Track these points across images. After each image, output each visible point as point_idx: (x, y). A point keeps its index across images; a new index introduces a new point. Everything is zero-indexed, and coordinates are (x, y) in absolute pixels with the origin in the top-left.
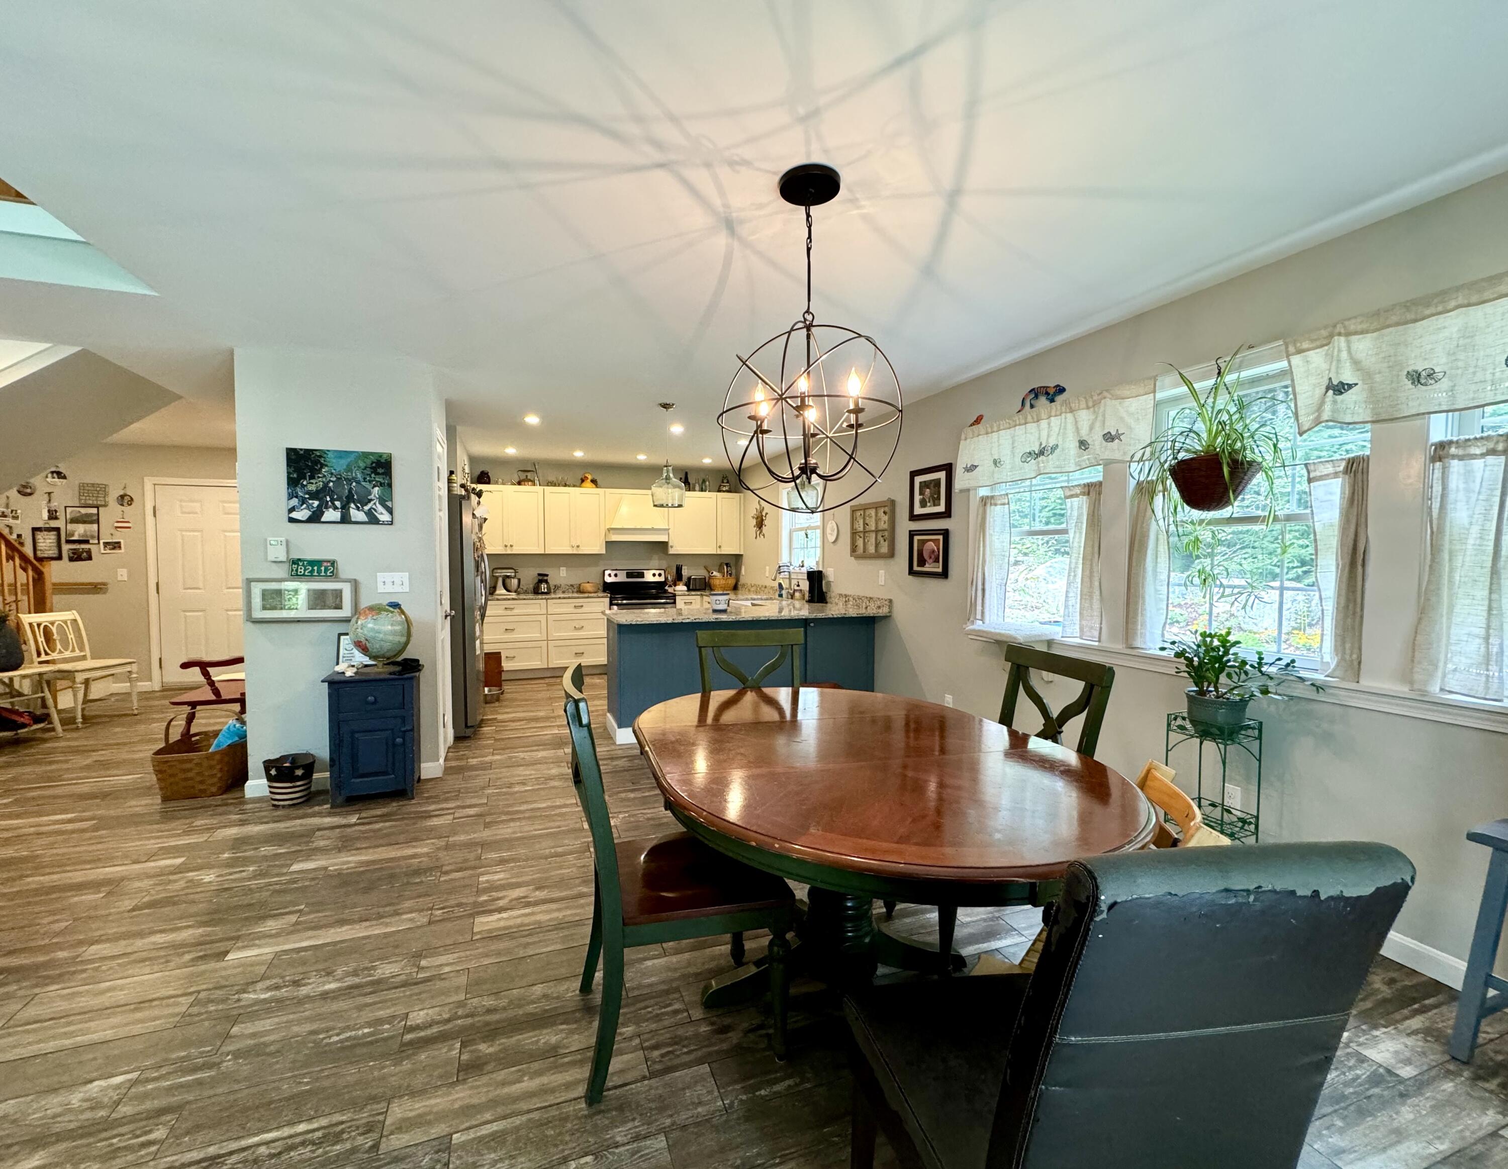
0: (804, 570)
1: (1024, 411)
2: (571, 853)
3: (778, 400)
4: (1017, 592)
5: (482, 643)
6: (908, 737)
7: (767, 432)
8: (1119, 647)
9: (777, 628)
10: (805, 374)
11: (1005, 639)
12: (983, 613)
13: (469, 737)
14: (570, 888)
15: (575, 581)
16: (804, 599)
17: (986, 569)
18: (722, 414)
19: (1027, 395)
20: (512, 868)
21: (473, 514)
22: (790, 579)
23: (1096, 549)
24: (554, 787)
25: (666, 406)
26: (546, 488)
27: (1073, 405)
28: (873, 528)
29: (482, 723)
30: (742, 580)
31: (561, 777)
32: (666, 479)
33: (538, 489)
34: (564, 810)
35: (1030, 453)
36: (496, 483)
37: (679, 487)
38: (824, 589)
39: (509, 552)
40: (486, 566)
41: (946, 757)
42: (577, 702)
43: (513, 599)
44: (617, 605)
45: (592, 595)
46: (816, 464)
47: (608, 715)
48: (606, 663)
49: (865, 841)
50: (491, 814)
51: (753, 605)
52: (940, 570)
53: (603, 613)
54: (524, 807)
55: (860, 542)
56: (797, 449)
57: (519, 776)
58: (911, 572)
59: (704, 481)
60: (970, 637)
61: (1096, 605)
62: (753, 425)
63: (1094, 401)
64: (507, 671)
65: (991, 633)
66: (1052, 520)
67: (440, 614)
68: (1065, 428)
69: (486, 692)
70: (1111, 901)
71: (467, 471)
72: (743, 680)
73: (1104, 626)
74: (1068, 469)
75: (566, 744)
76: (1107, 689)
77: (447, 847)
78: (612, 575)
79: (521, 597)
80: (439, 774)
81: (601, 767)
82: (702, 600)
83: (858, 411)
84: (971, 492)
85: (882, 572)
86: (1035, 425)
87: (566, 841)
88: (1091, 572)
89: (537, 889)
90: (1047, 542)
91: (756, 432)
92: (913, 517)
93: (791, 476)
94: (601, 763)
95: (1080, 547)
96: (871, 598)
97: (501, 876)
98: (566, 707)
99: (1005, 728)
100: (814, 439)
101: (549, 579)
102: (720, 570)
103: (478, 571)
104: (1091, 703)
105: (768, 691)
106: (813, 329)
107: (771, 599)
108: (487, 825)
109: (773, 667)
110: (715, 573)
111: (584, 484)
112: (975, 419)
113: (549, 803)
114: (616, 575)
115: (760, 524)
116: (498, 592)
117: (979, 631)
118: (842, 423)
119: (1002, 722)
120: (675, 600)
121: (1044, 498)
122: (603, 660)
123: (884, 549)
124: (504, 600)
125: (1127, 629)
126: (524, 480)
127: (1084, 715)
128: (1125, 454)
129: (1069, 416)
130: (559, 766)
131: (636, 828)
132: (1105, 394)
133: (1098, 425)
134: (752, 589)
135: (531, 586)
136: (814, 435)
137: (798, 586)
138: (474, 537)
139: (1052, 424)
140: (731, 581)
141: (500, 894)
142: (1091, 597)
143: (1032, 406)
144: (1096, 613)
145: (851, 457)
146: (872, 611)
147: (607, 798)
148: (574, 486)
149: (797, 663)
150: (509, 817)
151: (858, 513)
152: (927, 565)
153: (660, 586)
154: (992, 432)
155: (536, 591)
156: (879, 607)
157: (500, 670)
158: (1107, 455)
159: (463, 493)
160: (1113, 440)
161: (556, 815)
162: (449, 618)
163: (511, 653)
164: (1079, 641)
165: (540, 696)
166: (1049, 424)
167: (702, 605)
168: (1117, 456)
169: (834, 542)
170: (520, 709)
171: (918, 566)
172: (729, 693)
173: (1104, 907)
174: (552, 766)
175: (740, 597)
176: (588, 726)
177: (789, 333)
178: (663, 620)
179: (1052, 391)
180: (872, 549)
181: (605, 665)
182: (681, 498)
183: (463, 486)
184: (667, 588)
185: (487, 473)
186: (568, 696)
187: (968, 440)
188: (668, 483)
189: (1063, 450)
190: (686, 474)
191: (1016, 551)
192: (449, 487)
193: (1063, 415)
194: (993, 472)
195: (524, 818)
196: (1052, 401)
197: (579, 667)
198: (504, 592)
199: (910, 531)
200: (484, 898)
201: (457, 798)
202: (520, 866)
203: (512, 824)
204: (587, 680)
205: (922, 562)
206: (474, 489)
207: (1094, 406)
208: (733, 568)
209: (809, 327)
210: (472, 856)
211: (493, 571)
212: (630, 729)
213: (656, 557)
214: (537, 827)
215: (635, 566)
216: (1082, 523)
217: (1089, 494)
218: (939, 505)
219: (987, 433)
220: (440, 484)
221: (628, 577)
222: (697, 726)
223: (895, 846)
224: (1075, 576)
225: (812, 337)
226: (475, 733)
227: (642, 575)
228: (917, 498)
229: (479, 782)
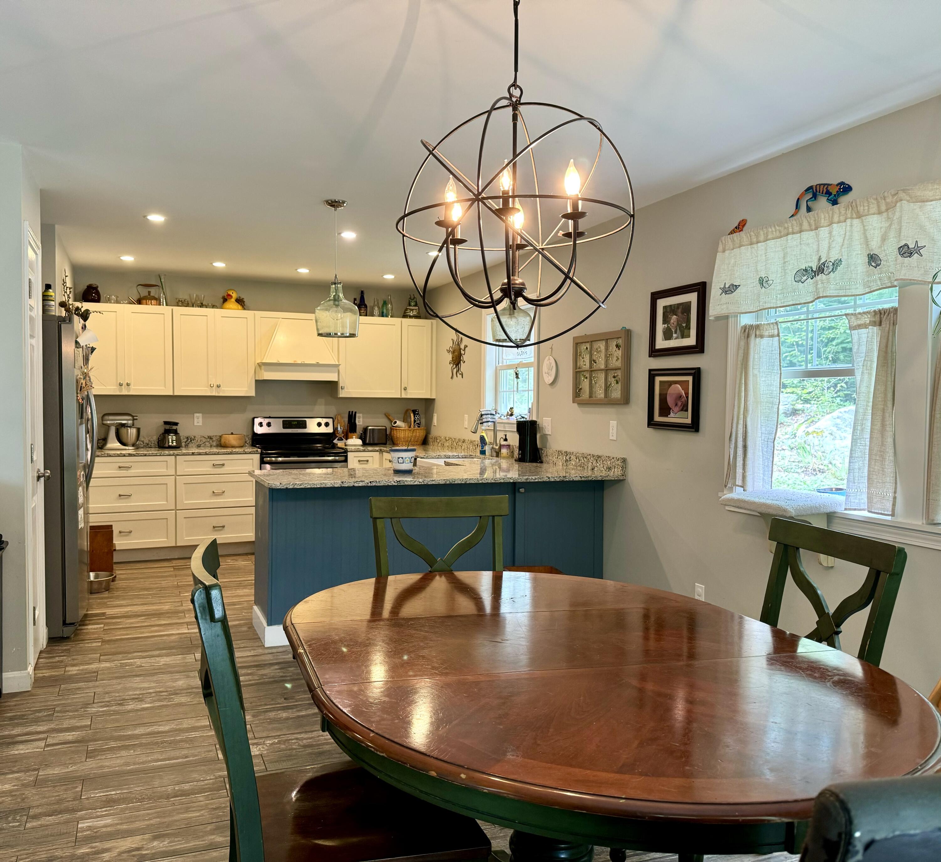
0: (513, 419)
1: (798, 216)
2: (202, 790)
3: (473, 201)
4: (795, 451)
5: (86, 513)
6: (646, 638)
7: (462, 241)
8: (919, 522)
9: (477, 494)
10: (510, 168)
11: (772, 511)
12: (744, 477)
13: (68, 638)
14: (198, 837)
15: (215, 432)
16: (513, 457)
17: (749, 420)
18: (402, 218)
19: (802, 195)
20: (123, 811)
21: (77, 342)
22: (495, 431)
23: (890, 395)
24: (180, 705)
25: (334, 204)
26: (175, 308)
27: (861, 209)
28: (603, 367)
29: (85, 620)
30: (434, 432)
31: (188, 691)
32: (335, 300)
33: (165, 309)
34: (193, 734)
35: (806, 270)
36: (108, 301)
37: (351, 311)
38: (539, 445)
39: (125, 392)
40: (93, 411)
41: (696, 663)
42: (207, 589)
43: (130, 455)
44: (270, 463)
45: (237, 450)
46: (523, 284)
47: (256, 608)
48: (253, 539)
49: (577, 770)
50: (95, 740)
51: (447, 464)
52: (689, 421)
53: (251, 474)
54: (139, 731)
55: (585, 384)
56: (496, 266)
57: (136, 689)
58: (651, 423)
59: (385, 303)
60: (727, 508)
61: (889, 468)
62: (442, 233)
63: (887, 204)
64: (118, 550)
65: (754, 503)
66: (841, 357)
67: (31, 475)
68: (851, 238)
69: (92, 578)
70: (867, 839)
71: (69, 284)
72: (431, 561)
73: (899, 495)
74: (854, 292)
75: (194, 647)
76: (897, 576)
77: (37, 783)
78: (264, 424)
79: (142, 452)
80: (26, 686)
81: (241, 678)
82: (381, 459)
83: (576, 216)
84: (731, 320)
85: (613, 423)
86: (812, 233)
87: (195, 776)
88: (883, 425)
89: (155, 838)
90: (835, 386)
91: (445, 242)
92: (654, 352)
93: (489, 300)
94: (241, 672)
95: (869, 392)
96: (599, 457)
97: (108, 821)
98: (193, 596)
99: (766, 628)
100: (521, 252)
101: (179, 428)
102: (405, 419)
103: (82, 418)
104: (876, 595)
105: (464, 576)
106: (522, 108)
107: (471, 457)
108: (90, 754)
109: (469, 544)
110: (399, 423)
111: (227, 305)
112: (736, 225)
113: (173, 726)
114: (269, 425)
115: (457, 360)
116: (109, 445)
117: (739, 500)
118: (557, 232)
119: (764, 618)
120: (346, 457)
121: (830, 328)
122: (249, 535)
123: (616, 393)
124: (119, 456)
125: (928, 500)
126: (145, 298)
127: (868, 609)
128: (926, 272)
129: (856, 222)
130: (188, 677)
131: (289, 757)
132: (902, 195)
133: (892, 234)
134: (447, 444)
135: (155, 438)
136: (520, 247)
137: (506, 440)
138: (77, 372)
139: (834, 233)
140: (420, 433)
141: (107, 845)
142: (883, 459)
143: (809, 209)
144: (889, 479)
145: (567, 277)
146: (600, 473)
147: (248, 718)
148: (213, 307)
149: (499, 540)
150: (119, 744)
151: (583, 347)
152: (672, 415)
153: (327, 439)
154: (758, 242)
155: (162, 445)
156: (609, 469)
157: (111, 549)
158: (904, 274)
159: (63, 313)
160: (911, 255)
161: (181, 741)
162: (42, 479)
163: (125, 527)
164: (866, 514)
165: (164, 583)
166: (830, 233)
167: (381, 463)
168: (916, 275)
169: (553, 383)
170: (136, 601)
171: (661, 415)
172: (412, 578)
173: (859, 847)
174: (177, 676)
175: (431, 453)
176: (224, 621)
177: (489, 112)
178: (329, 483)
179: (834, 191)
180: (600, 393)
181: (253, 542)
182: (354, 325)
183: (63, 304)
184: (335, 441)
185: (96, 288)
186: (197, 581)
187: (727, 252)
188: (337, 306)
189: (848, 266)
190: (362, 292)
191: (794, 397)
192: (44, 306)
193: (849, 221)
194: (759, 295)
195: (141, 745)
196: (835, 202)
197: (214, 543)
198: (118, 445)
199: (650, 370)
200: (84, 850)
201: (49, 718)
202: (130, 808)
203: (124, 753)
204: (225, 563)
205: (665, 410)
206: (77, 309)
207: (887, 210)
208: (422, 416)
209: (515, 105)
210: (69, 795)
211: (103, 417)
212: (281, 627)
213: (321, 401)
214: (155, 756)
215: (293, 413)
216: (872, 361)
217: (880, 324)
218: (689, 336)
219: (751, 244)
220: (32, 302)
221: (284, 427)
222: (370, 621)
223: (617, 776)
224: (862, 430)
225: (519, 118)
226: (77, 633)
227: (303, 425)
228: (660, 327)
229: (78, 698)
